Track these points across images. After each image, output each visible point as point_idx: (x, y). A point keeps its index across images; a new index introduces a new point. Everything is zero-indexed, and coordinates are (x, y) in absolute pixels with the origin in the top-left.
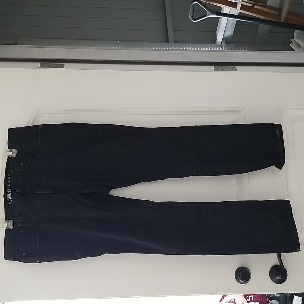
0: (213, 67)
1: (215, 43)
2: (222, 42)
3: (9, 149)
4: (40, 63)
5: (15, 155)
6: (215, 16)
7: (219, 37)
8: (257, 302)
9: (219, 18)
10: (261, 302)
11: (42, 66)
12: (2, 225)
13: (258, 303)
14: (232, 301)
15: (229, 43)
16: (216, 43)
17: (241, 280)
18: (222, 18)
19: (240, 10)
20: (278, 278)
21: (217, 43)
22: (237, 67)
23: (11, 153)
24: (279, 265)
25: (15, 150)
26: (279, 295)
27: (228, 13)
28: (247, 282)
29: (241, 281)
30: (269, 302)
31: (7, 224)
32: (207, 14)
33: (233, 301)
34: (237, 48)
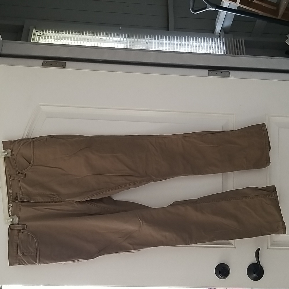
1: (213, 33)
2: (221, 32)
6: (214, 9)
7: (217, 27)
9: (219, 11)
12: (8, 221)
15: (228, 33)
17: (220, 276)
18: (221, 11)
19: (239, 5)
21: (216, 32)
22: (230, 72)
24: (256, 263)
27: (227, 7)
28: (225, 278)
31: (12, 220)
32: (207, 7)
34: (235, 40)
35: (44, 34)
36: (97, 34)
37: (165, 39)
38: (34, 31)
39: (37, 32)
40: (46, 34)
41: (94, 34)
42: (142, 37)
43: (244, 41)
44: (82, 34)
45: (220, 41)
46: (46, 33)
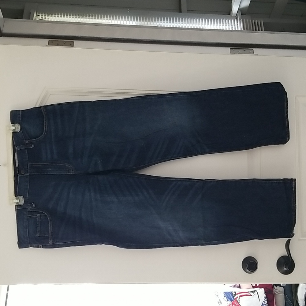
0: (229, 48)
1: (229, 14)
2: (238, 13)
3: (12, 125)
4: (48, 40)
5: (18, 130)
8: (262, 289)
10: (266, 288)
11: (50, 44)
13: (264, 289)
14: (237, 285)
15: (245, 15)
16: (231, 14)
20: (285, 269)
22: (254, 49)
23: (14, 128)
24: (287, 256)
25: (18, 125)
26: (285, 285)
28: (253, 272)
29: (248, 270)
30: (274, 287)
33: (239, 286)
34: (253, 21)
35: (46, 18)
36: (104, 17)
37: (178, 22)
38: (35, 15)
39: (38, 16)
40: (48, 19)
41: (101, 17)
42: (152, 20)
43: (263, 22)
44: (87, 17)
45: (237, 23)
46: (48, 17)
